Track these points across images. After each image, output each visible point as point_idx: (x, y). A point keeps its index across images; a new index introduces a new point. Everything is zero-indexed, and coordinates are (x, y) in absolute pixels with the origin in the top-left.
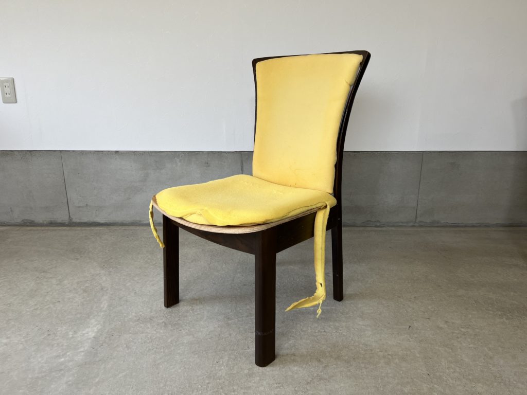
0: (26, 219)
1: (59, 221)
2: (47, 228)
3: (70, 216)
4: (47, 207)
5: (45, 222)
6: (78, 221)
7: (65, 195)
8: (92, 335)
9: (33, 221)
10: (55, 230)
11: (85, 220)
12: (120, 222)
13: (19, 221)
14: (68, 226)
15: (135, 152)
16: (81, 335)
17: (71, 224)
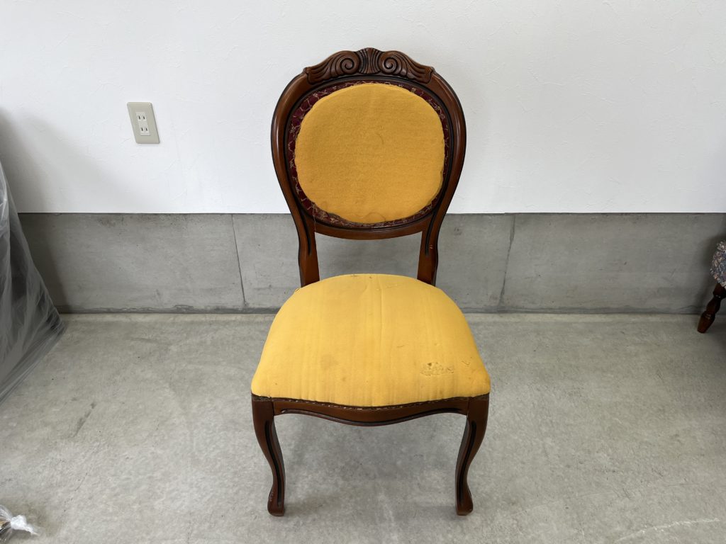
0: (180, 303)
1: (230, 306)
3: (244, 301)
4: (211, 289)
5: (209, 308)
6: (257, 306)
7: (239, 274)
9: (190, 307)
11: (267, 304)
13: (170, 306)
14: (243, 313)
17: (246, 310)
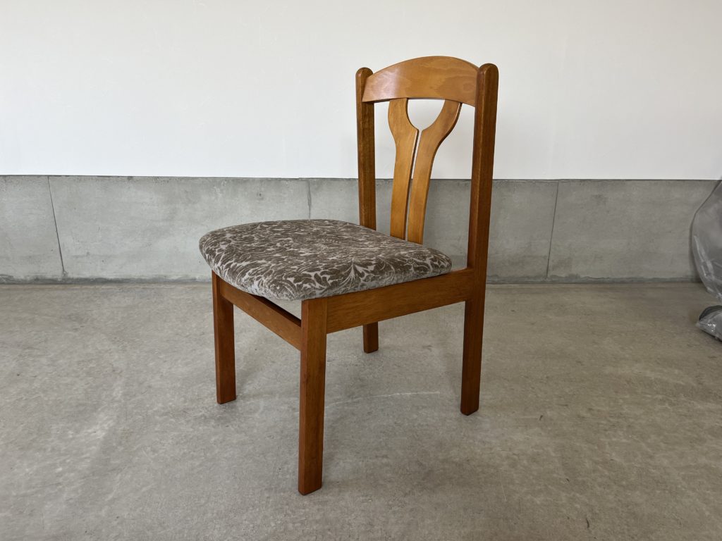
0: (1, 273)
1: (49, 276)
2: (31, 287)
3: (64, 270)
4: (30, 257)
5: (28, 278)
6: (76, 276)
7: (56, 239)
8: (101, 434)
9: (10, 277)
10: (43, 289)
11: (86, 274)
12: (136, 278)
14: (61, 283)
15: (156, 179)
16: (86, 434)
17: (66, 281)
